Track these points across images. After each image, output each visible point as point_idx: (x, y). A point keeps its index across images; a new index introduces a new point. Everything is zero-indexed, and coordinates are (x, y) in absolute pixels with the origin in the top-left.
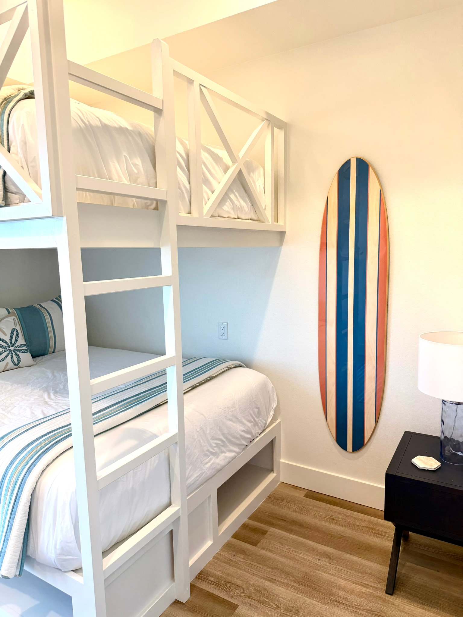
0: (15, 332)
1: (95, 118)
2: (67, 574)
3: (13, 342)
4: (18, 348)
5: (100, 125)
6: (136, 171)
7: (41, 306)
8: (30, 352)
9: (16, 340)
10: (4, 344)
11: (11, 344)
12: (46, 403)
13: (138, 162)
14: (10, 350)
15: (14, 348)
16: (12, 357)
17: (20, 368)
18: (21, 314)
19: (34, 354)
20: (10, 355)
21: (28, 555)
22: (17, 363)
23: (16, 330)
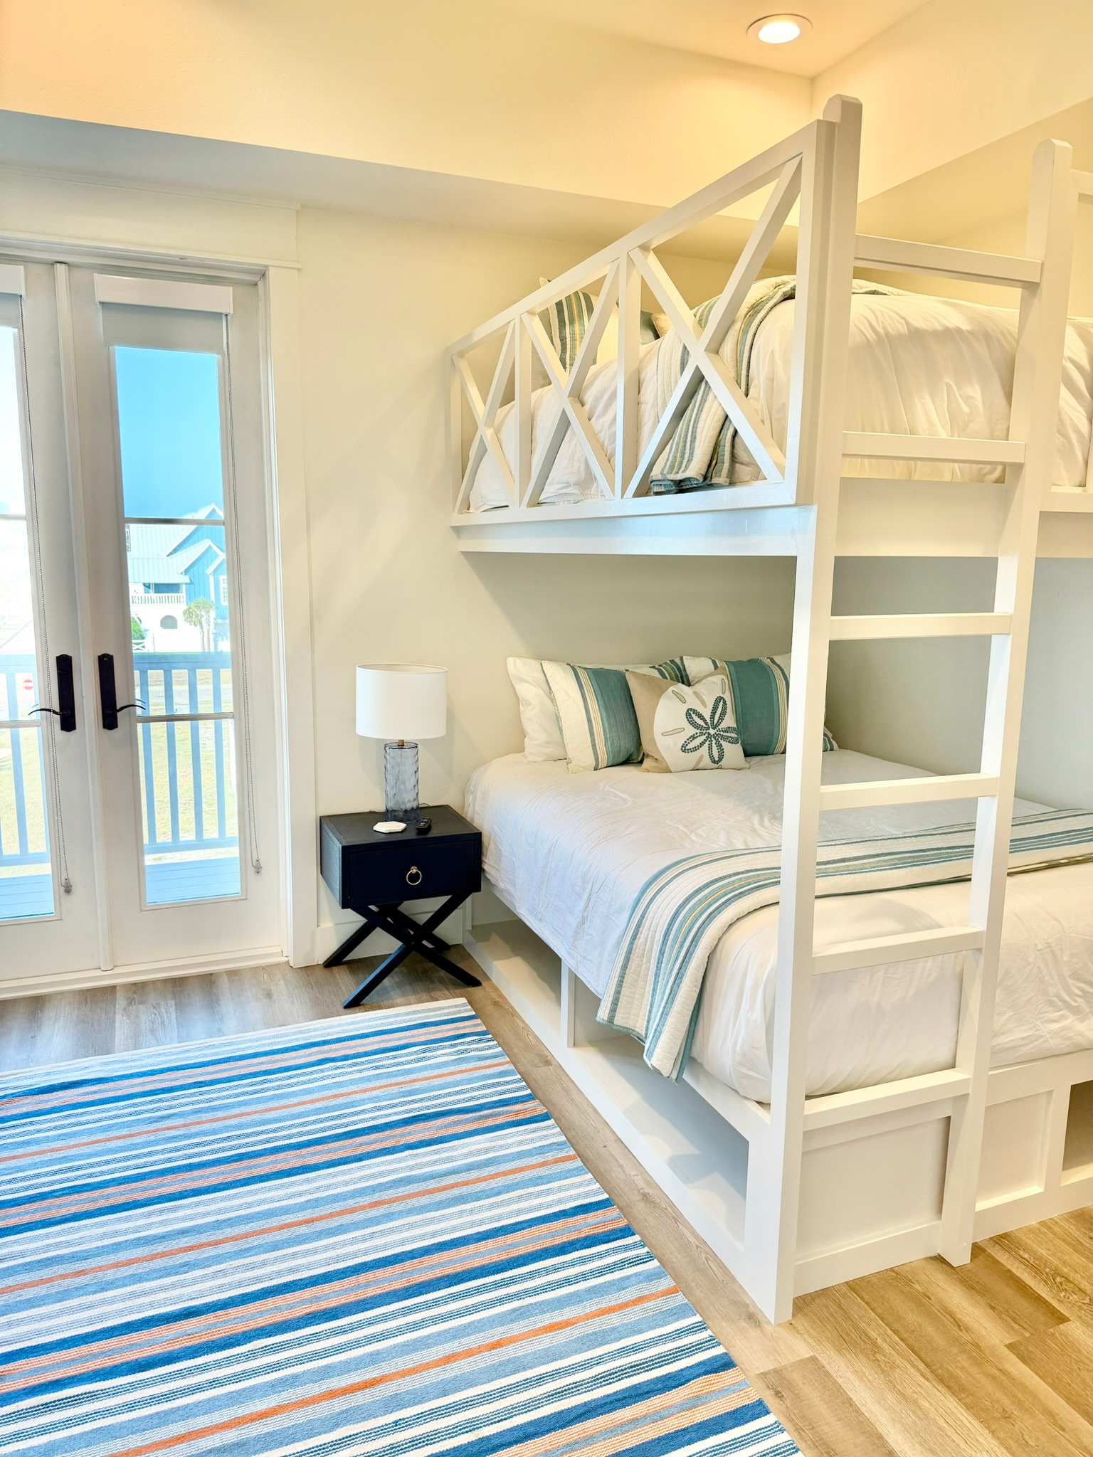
0: (721, 703)
1: (897, 317)
2: (746, 1102)
3: (715, 722)
4: (722, 733)
5: (906, 331)
6: (966, 409)
7: (773, 661)
8: (741, 744)
9: (721, 719)
10: (701, 722)
11: (712, 722)
12: (754, 830)
13: (975, 391)
14: (709, 734)
15: (715, 731)
16: (710, 748)
17: (721, 768)
18: (737, 672)
19: (750, 750)
20: (707, 743)
21: (692, 1055)
22: (717, 759)
23: (724, 699)
